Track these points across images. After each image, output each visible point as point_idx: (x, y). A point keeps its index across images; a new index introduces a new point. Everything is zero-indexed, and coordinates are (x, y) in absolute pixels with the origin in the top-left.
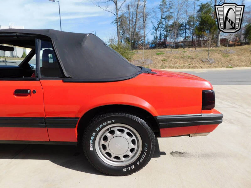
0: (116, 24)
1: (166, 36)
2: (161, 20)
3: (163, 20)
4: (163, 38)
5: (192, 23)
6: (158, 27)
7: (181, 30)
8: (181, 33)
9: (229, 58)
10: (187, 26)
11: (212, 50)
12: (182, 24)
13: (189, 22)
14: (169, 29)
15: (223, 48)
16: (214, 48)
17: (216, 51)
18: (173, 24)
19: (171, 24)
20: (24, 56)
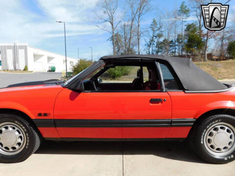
0: (111, 41)
1: (157, 52)
2: (152, 38)
3: (154, 38)
4: (155, 53)
5: (181, 41)
6: (151, 44)
7: (171, 46)
8: (171, 49)
9: (218, 71)
10: (176, 43)
11: (201, 64)
12: (172, 41)
13: (178, 40)
14: (160, 46)
15: (211, 62)
16: (202, 62)
17: (205, 65)
18: (164, 41)
19: (162, 41)
20: (26, 69)
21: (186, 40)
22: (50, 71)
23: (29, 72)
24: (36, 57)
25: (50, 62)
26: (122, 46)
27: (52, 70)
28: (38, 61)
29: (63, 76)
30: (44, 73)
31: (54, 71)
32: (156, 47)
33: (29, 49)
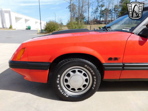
1: (100, 17)
3: (99, 7)
6: (96, 11)
8: (109, 15)
13: (114, 9)
18: (105, 9)
19: (104, 9)
20: (11, 28)
21: (120, 9)
22: (27, 29)
23: (13, 29)
24: (17, 19)
25: (26, 23)
26: (76, 12)
27: (29, 29)
28: (18, 22)
29: (38, 32)
30: (23, 30)
31: (30, 29)
32: (100, 14)
33: (12, 13)
